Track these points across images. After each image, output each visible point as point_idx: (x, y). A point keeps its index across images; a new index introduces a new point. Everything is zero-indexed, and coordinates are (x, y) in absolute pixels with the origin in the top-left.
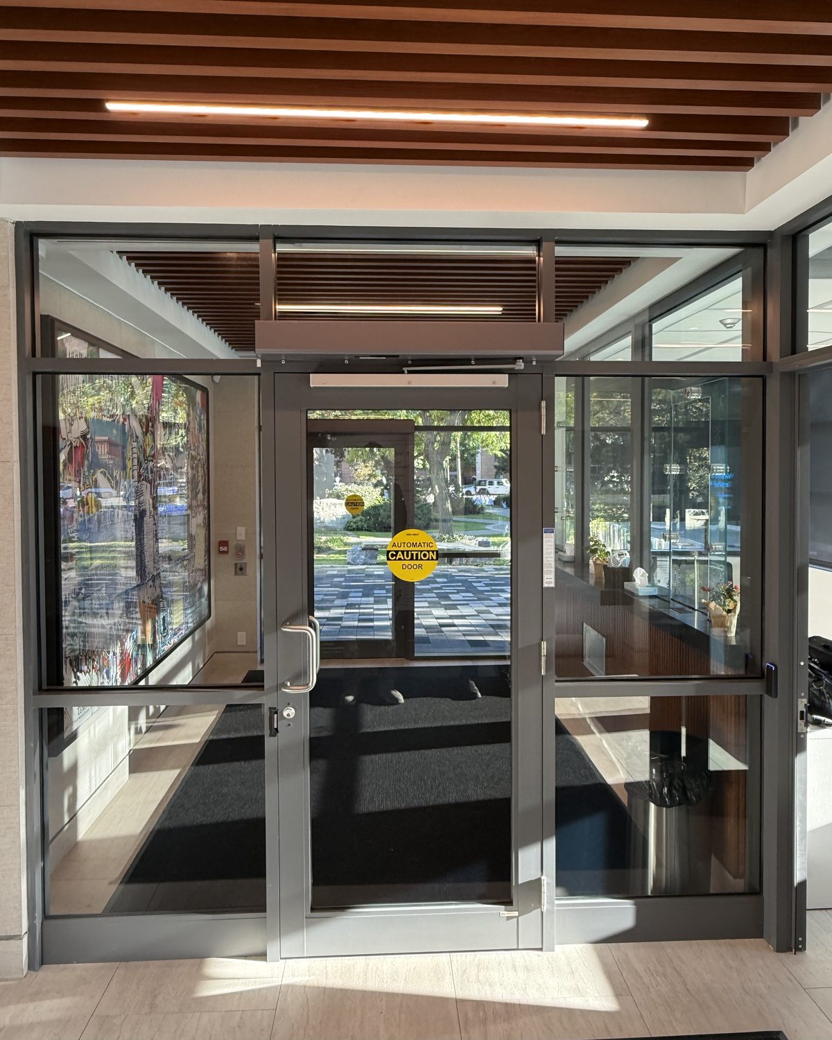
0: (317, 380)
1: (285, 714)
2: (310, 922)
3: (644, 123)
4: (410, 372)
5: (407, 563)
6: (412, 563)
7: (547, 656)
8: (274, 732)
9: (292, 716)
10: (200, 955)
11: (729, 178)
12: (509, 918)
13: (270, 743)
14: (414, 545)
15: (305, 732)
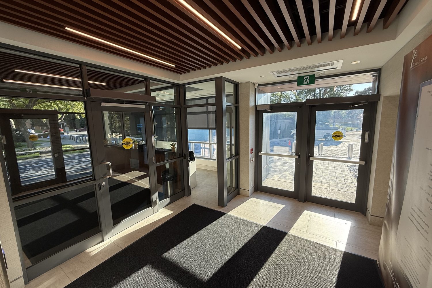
0: (103, 104)
1: (103, 184)
2: (113, 228)
3: (174, 66)
4: (125, 104)
5: (127, 145)
6: (128, 145)
7: (155, 159)
8: (100, 189)
9: (105, 184)
10: (83, 251)
11: (178, 75)
12: (152, 209)
13: (98, 192)
14: (128, 141)
15: (108, 187)
